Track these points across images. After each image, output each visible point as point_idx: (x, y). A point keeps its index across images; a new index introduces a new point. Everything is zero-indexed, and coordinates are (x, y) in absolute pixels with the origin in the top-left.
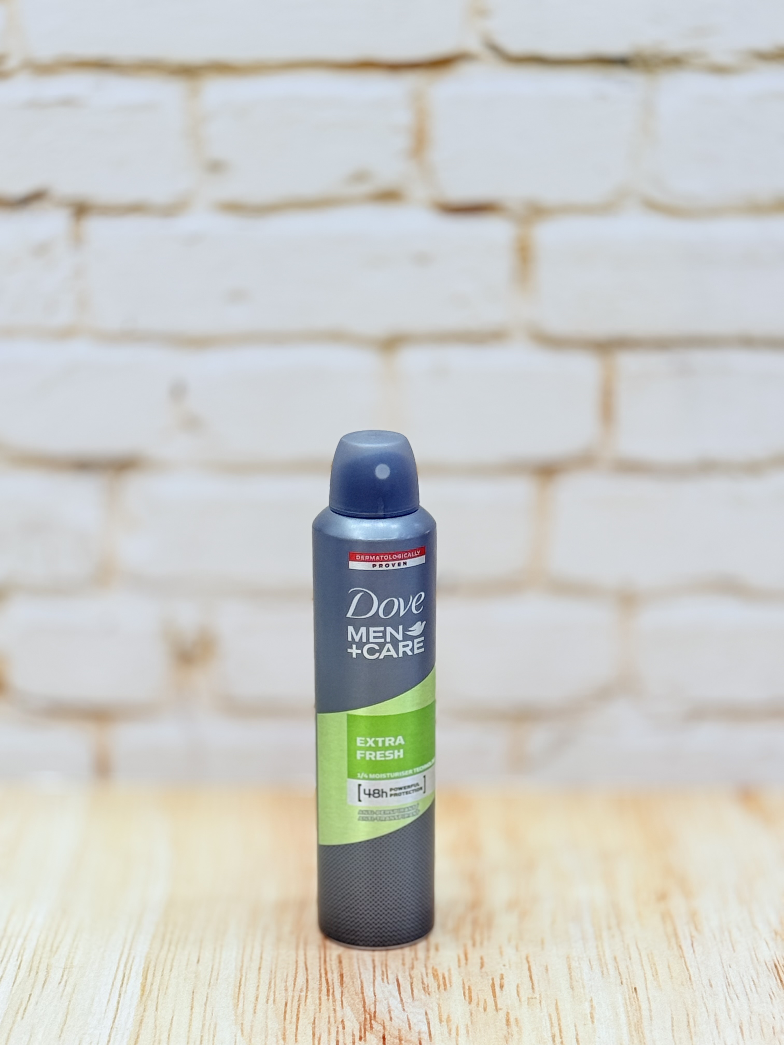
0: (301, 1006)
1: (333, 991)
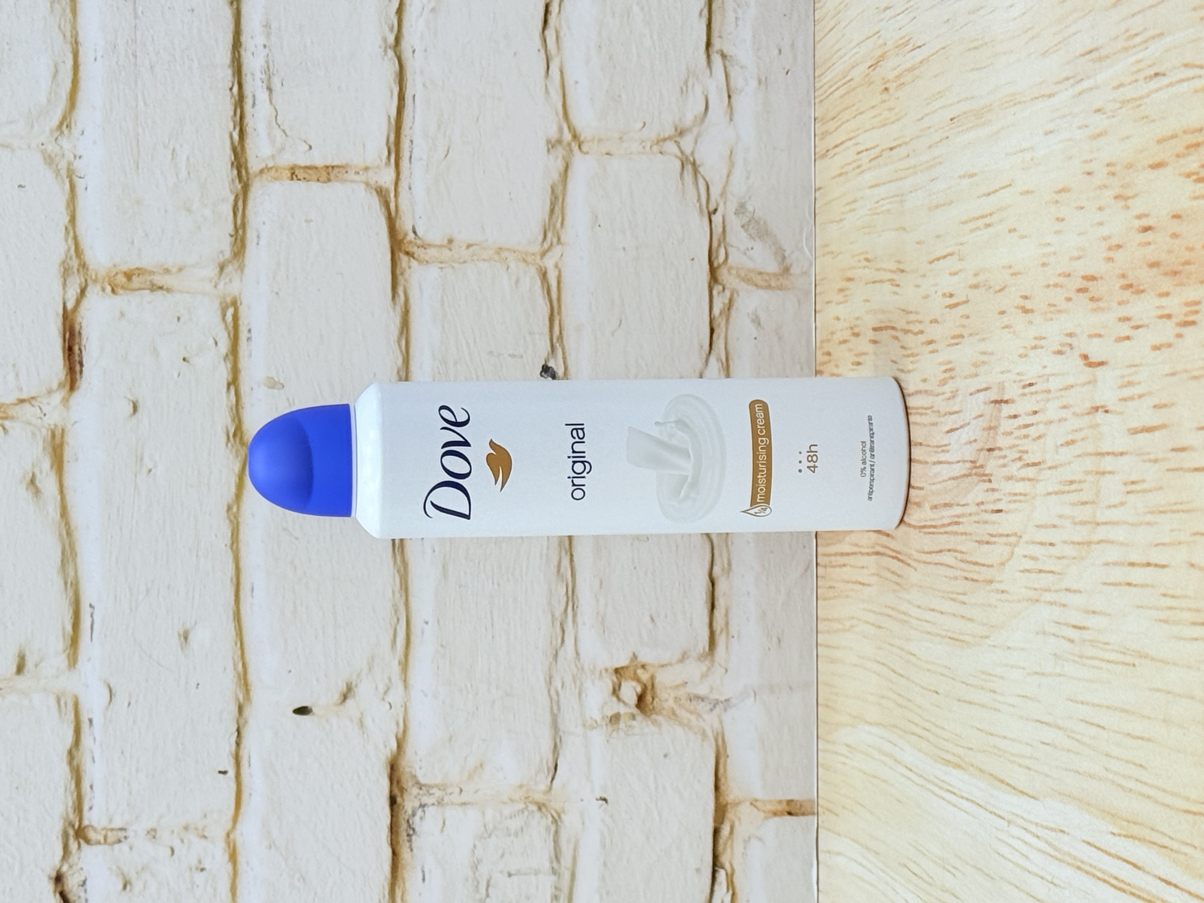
0: (968, 559)
1: (956, 516)
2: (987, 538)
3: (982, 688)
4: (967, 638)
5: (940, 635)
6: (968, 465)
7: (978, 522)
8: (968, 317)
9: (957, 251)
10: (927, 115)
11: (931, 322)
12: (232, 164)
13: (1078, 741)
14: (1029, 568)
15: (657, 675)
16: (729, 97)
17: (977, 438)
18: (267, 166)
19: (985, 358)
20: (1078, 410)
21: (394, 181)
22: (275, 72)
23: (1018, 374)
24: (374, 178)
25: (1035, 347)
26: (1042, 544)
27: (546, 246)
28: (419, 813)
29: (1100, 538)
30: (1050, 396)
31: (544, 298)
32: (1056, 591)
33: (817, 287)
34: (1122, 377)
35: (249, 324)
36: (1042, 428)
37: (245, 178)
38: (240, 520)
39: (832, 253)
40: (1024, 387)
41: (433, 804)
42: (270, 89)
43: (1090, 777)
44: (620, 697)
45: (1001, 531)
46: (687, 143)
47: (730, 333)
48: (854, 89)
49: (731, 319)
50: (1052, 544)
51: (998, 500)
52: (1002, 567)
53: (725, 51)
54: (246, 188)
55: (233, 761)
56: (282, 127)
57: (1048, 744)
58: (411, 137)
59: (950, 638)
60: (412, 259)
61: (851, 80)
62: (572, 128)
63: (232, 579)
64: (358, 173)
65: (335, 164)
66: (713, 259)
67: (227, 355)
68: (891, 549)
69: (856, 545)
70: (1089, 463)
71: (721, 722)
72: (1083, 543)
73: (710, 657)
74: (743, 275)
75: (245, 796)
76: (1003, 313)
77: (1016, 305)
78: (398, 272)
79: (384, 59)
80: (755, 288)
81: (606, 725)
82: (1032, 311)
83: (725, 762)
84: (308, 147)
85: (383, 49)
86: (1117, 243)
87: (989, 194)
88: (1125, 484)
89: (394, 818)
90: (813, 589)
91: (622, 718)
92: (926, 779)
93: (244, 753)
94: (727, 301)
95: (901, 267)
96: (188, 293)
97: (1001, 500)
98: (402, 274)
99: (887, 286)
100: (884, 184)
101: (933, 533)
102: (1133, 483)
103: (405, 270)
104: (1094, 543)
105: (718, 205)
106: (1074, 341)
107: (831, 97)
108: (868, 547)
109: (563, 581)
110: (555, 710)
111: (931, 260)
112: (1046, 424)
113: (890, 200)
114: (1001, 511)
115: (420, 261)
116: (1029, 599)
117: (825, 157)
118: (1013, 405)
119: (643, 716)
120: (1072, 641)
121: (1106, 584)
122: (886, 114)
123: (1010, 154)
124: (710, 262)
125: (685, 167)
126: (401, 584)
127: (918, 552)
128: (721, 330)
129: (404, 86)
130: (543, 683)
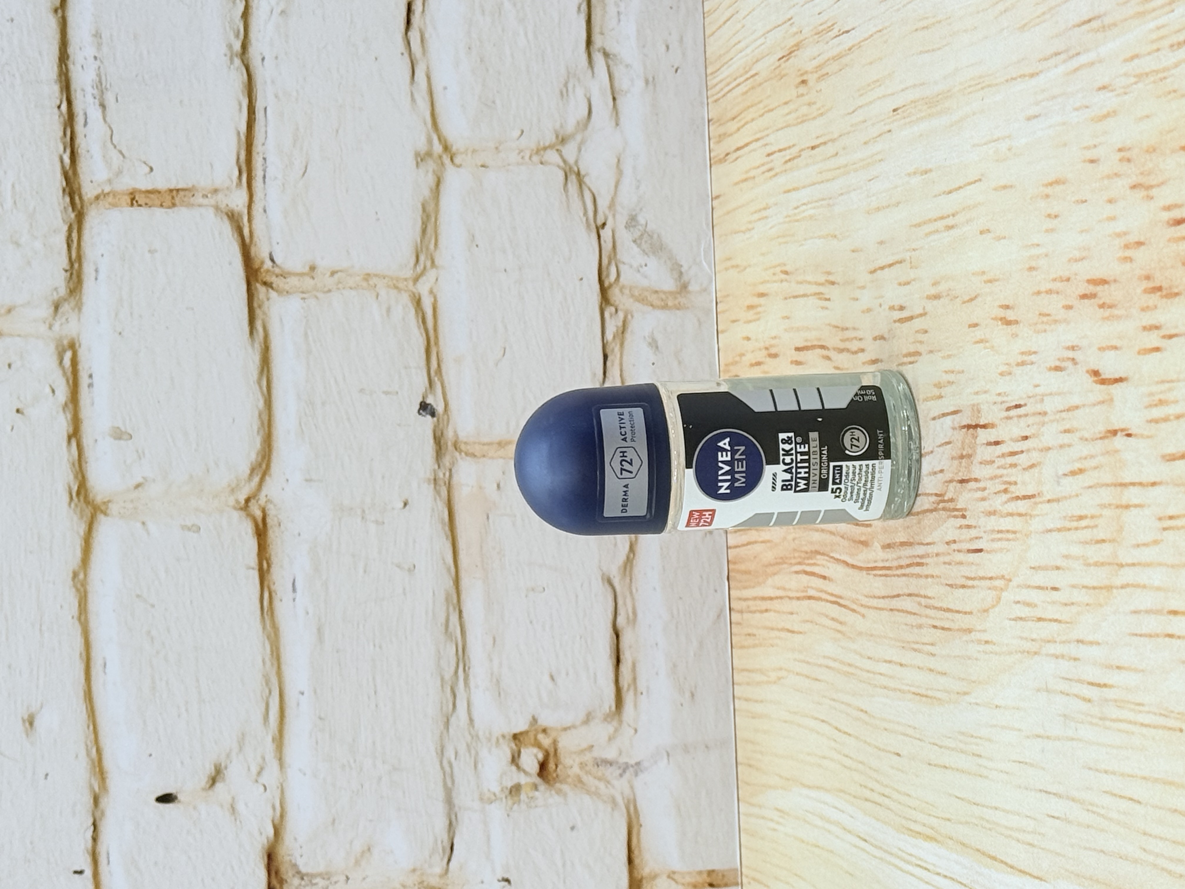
0: (936, 605)
1: (918, 556)
2: (963, 581)
3: (962, 752)
4: (938, 695)
5: (900, 690)
6: (933, 499)
7: (950, 564)
8: (926, 332)
9: (908, 258)
10: (860, 107)
11: (875, 339)
12: (64, 190)
13: (1102, 816)
14: (1023, 616)
15: (559, 739)
16: (614, 99)
17: (944, 468)
18: (103, 191)
19: (951, 377)
20: (1087, 435)
21: (246, 204)
22: (108, 86)
23: (999, 394)
24: (223, 200)
25: (1023, 364)
26: (1039, 588)
27: (419, 269)
29: (1125, 583)
30: (1046, 419)
31: (419, 328)
32: (1064, 642)
33: (719, 305)
34: (1151, 394)
35: (90, 368)
36: (1035, 456)
37: (79, 206)
38: (89, 588)
39: (737, 266)
40: (1008, 409)
42: (103, 106)
43: (1121, 857)
44: (520, 765)
45: (981, 574)
46: (570, 151)
47: (625, 358)
48: (760, 84)
49: (626, 343)
50: (1055, 589)
51: (976, 538)
52: (986, 614)
53: (608, 49)
54: (80, 217)
55: (89, 859)
56: (118, 147)
57: (1058, 818)
58: (264, 154)
59: (914, 693)
60: (270, 290)
61: (756, 74)
62: (442, 139)
63: (81, 654)
64: (207, 197)
65: (180, 186)
66: (603, 278)
67: (66, 404)
68: (829, 594)
69: (784, 589)
70: (1106, 495)
71: (632, 787)
72: (1101, 588)
73: (617, 717)
74: (636, 293)
76: (976, 325)
77: (993, 316)
78: (255, 305)
79: (230, 68)
80: (651, 308)
81: (506, 797)
82: (1016, 322)
83: (639, 832)
84: (148, 169)
85: (228, 57)
86: (1137, 240)
87: (950, 192)
88: (1160, 519)
90: (727, 637)
91: (523, 789)
92: (886, 851)
93: (102, 849)
94: (620, 324)
95: (831, 278)
96: (19, 336)
97: (981, 538)
98: (260, 307)
99: (812, 301)
100: (804, 187)
101: (886, 576)
102: (1171, 518)
103: (263, 302)
104: (1117, 588)
105: (606, 219)
106: (1078, 355)
107: (729, 95)
108: (797, 591)
109: (452, 640)
110: (449, 784)
111: (873, 269)
112: (1042, 450)
113: (814, 205)
114: (980, 551)
115: (279, 292)
116: (1024, 651)
117: (726, 161)
118: (994, 430)
119: (547, 786)
120: (1089, 701)
121: (1136, 635)
122: (805, 110)
123: (978, 145)
124: (601, 281)
125: (569, 179)
126: (272, 651)
127: (866, 596)
128: (615, 356)
129: (254, 98)
130: (434, 754)
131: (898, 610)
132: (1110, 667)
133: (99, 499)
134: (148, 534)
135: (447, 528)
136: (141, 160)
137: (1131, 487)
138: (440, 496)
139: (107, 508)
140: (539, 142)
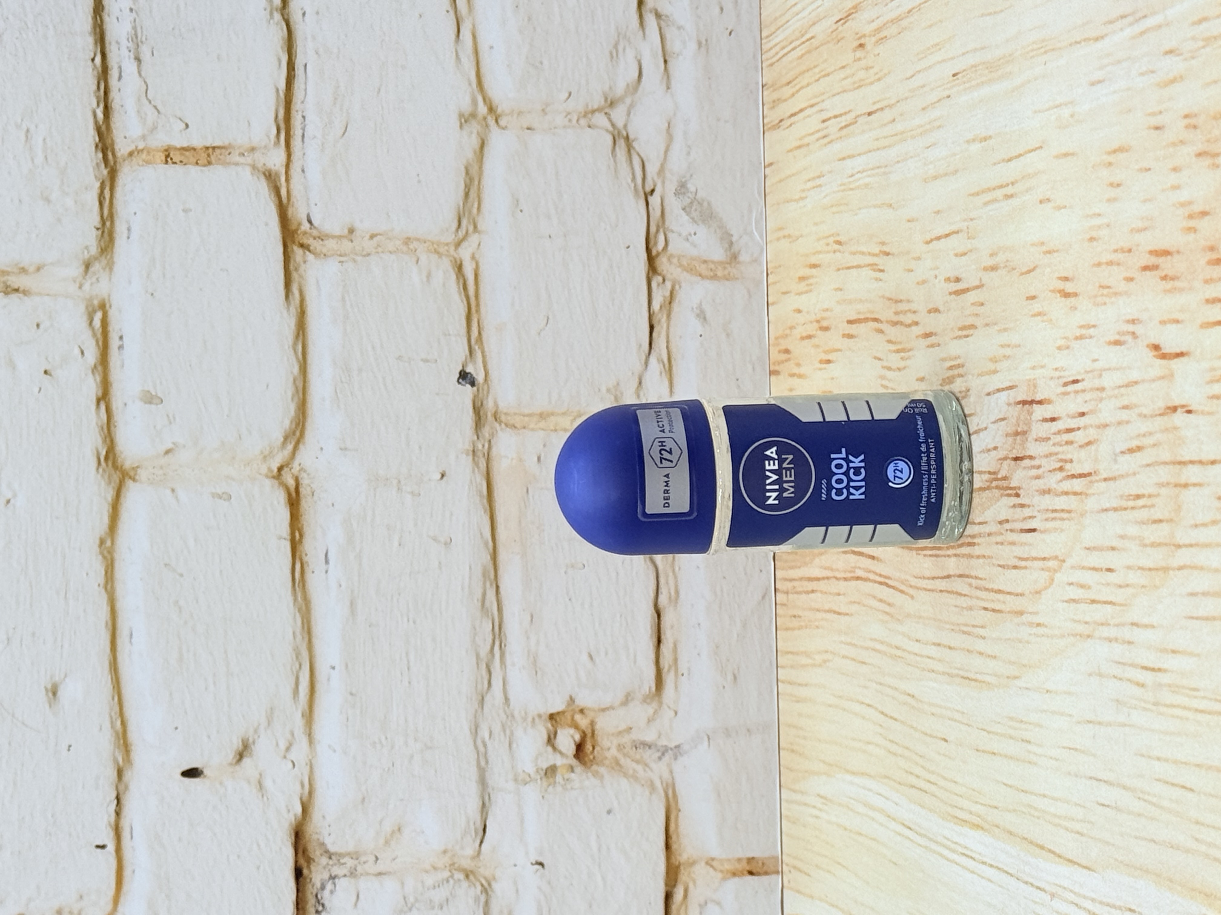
0: (987, 586)
1: (970, 536)
2: (1015, 562)
3: (1011, 737)
4: (988, 679)
5: (948, 674)
7: (1002, 544)
9: (966, 228)
10: (919, 72)
11: (930, 312)
12: (97, 146)
13: (1154, 804)
14: (1076, 597)
15: (597, 720)
16: (665, 61)
17: (998, 445)
18: (136, 147)
19: (1008, 351)
20: (1145, 411)
21: (284, 164)
22: (144, 39)
23: (1056, 369)
24: (260, 159)
25: (1081, 338)
26: (1094, 569)
27: (461, 234)
28: (329, 886)
29: (1182, 564)
30: (1104, 395)
31: (460, 294)
32: (1117, 625)
33: (770, 276)
34: (1213, 370)
35: (120, 330)
36: (1092, 434)
37: (112, 163)
38: (116, 556)
39: (789, 236)
40: (1066, 384)
41: (345, 876)
42: (138, 59)
43: (1172, 847)
44: (556, 745)
45: (1034, 554)
46: (619, 115)
47: (672, 330)
48: (817, 48)
49: (673, 315)
50: (1109, 570)
51: (1030, 517)
52: (1038, 595)
53: (659, 10)
54: (113, 174)
55: (112, 834)
56: (152, 102)
57: (1108, 806)
58: (303, 112)
59: (963, 677)
60: (307, 253)
61: (812, 38)
62: (487, 100)
63: (107, 623)
64: (244, 155)
65: (216, 144)
66: (650, 246)
67: (95, 366)
68: (877, 574)
69: (831, 569)
70: (1164, 474)
71: (671, 772)
72: (1157, 569)
73: (657, 698)
74: (685, 263)
75: (127, 873)
76: (1033, 298)
77: (1052, 288)
78: (292, 267)
79: (269, 23)
80: (699, 278)
81: (541, 779)
82: (1076, 295)
83: (677, 817)
84: (184, 126)
85: (268, 12)
86: (1201, 210)
87: (1010, 160)
88: (1219, 498)
89: (300, 894)
90: (772, 619)
91: (559, 770)
92: (931, 839)
93: (125, 824)
94: (668, 294)
95: (886, 249)
96: (48, 295)
97: (1035, 517)
98: (296, 270)
99: (866, 272)
100: (859, 155)
101: (937, 556)
103: (299, 265)
104: (1173, 569)
105: (655, 186)
106: (1138, 329)
107: (784, 59)
108: (845, 572)
109: (488, 616)
110: (483, 763)
111: (929, 239)
112: (1098, 427)
113: (869, 173)
114: (1033, 530)
115: (316, 254)
116: (1077, 635)
117: (779, 128)
118: (1050, 406)
119: (583, 768)
120: (1143, 686)
121: (1192, 618)
122: (862, 74)
123: (1040, 111)
124: (648, 249)
125: (617, 143)
126: (303, 623)
127: (916, 578)
128: (662, 327)
129: (294, 53)
130: (468, 733)
131: (948, 592)
132: (1164, 651)
133: (128, 465)
134: (178, 500)
135: (485, 501)
136: (176, 116)
137: (1191, 466)
138: (478, 467)
139: (136, 474)
140: (587, 105)
